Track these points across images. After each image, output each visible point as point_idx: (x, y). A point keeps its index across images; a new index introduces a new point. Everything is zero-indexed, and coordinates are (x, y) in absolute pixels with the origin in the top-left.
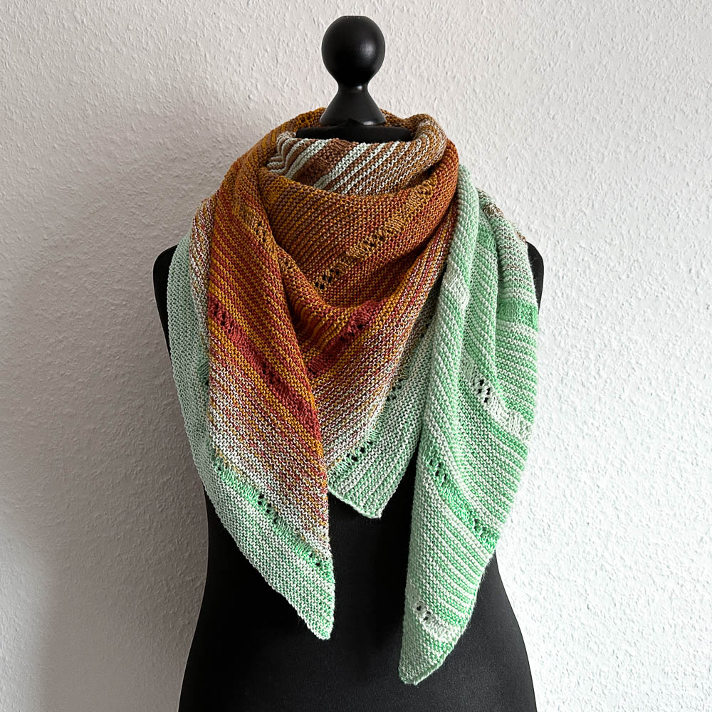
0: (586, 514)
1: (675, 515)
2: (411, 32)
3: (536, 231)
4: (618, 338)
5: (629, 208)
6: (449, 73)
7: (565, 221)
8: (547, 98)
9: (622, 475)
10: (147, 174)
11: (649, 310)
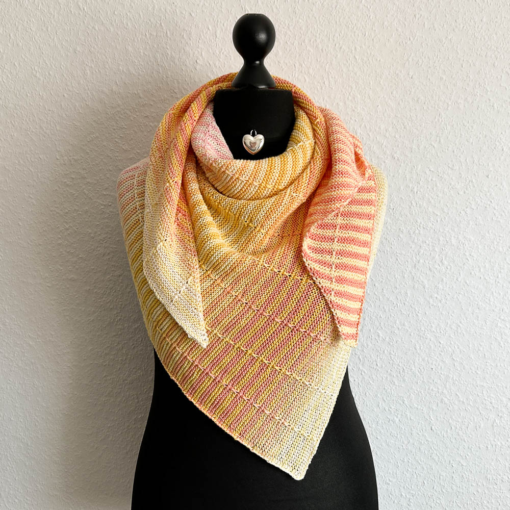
0: (431, 362)
1: (497, 366)
2: (310, 15)
3: (398, 159)
4: (456, 236)
5: (466, 143)
6: (337, 45)
7: (419, 152)
8: (407, 63)
9: (458, 336)
10: (126, 115)
11: (480, 218)
